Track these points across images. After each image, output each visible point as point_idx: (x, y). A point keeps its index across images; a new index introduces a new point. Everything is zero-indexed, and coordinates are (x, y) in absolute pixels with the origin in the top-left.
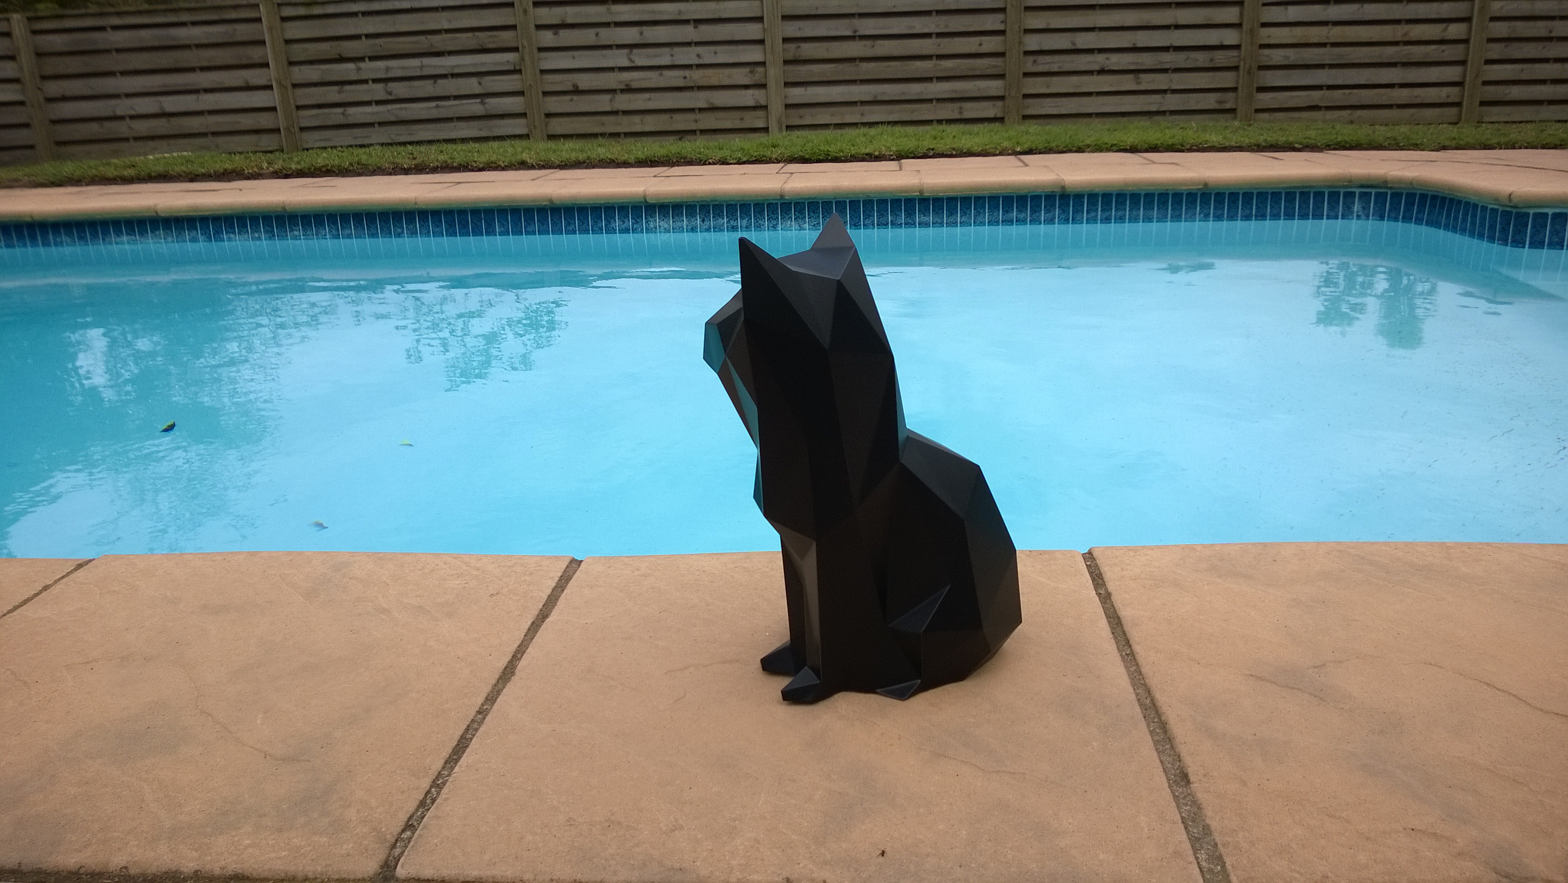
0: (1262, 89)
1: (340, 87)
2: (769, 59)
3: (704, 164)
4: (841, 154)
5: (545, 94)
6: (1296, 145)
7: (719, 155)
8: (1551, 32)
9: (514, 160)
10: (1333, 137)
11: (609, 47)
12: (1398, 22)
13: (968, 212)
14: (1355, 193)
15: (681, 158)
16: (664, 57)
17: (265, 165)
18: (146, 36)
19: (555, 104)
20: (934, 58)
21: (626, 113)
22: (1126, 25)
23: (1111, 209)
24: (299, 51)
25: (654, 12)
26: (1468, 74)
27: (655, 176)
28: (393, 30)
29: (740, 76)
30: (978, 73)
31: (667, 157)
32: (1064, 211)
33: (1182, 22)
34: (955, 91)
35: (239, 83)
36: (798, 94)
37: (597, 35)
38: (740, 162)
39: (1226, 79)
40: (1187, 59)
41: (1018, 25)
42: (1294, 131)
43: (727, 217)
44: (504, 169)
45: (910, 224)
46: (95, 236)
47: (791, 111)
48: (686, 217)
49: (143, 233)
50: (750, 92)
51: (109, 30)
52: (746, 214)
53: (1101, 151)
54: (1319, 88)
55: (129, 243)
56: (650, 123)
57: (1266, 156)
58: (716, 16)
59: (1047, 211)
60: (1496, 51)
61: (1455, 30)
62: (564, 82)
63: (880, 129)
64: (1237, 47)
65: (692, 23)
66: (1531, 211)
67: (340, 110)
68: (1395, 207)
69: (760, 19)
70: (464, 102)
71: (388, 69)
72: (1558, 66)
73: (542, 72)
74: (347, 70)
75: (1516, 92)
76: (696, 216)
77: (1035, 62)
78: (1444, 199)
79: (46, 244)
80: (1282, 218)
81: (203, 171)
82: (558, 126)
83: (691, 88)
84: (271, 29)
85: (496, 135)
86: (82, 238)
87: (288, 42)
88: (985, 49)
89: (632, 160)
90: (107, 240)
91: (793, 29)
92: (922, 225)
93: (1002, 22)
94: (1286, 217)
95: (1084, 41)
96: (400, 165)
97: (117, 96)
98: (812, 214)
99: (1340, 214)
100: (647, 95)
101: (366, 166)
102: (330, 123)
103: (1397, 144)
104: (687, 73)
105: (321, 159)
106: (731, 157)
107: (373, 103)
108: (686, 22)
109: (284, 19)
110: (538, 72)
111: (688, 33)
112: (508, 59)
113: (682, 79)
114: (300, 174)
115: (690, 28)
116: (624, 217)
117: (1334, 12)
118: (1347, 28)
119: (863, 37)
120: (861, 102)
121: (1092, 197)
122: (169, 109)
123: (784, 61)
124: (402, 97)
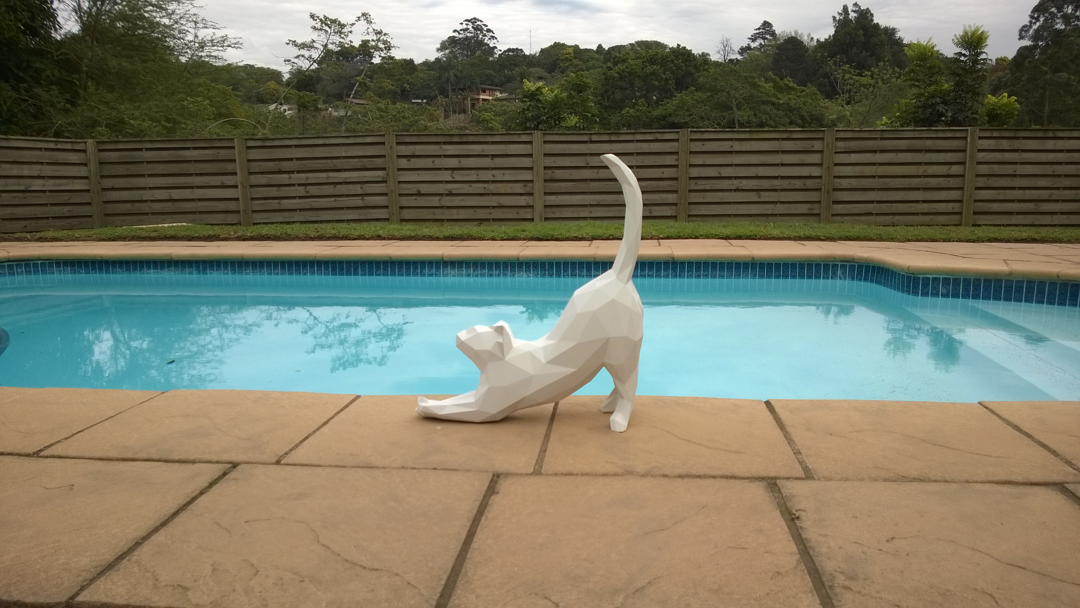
0: (835, 202)
1: (279, 188)
2: (536, 179)
3: (483, 240)
4: (560, 236)
5: (400, 195)
7: (492, 235)
8: (1015, 171)
9: (374, 234)
11: (440, 169)
12: (920, 164)
15: (469, 236)
16: (473, 176)
17: (232, 233)
19: (405, 201)
21: (448, 207)
22: (752, 163)
24: (256, 167)
25: (468, 150)
26: (965, 196)
27: (452, 246)
28: (312, 156)
29: (518, 188)
30: (661, 189)
31: (462, 235)
33: (785, 162)
34: (647, 200)
35: (218, 184)
36: (552, 199)
37: (433, 162)
38: (503, 240)
39: (813, 196)
40: (789, 184)
41: (686, 162)
43: (488, 269)
44: (368, 239)
46: (135, 269)
47: (548, 209)
48: (465, 269)
49: (162, 268)
50: (523, 197)
51: (144, 150)
52: (498, 268)
54: (872, 202)
55: (153, 273)
56: (463, 214)
58: (505, 153)
60: (981, 182)
61: (955, 169)
62: (413, 188)
63: (588, 222)
64: (820, 177)
65: (490, 156)
67: (277, 201)
69: (531, 155)
70: (351, 198)
71: (307, 178)
72: (1021, 192)
73: (400, 182)
74: (284, 178)
75: (996, 207)
76: (471, 268)
77: (696, 183)
79: (107, 272)
80: (797, 278)
81: (197, 235)
82: (407, 214)
83: (488, 194)
84: (240, 153)
86: (128, 270)
87: (249, 161)
88: (665, 176)
89: (441, 236)
90: (142, 271)
91: (550, 162)
93: (676, 160)
95: (726, 172)
96: (309, 236)
97: (144, 189)
98: (535, 269)
99: (830, 276)
100: (461, 198)
101: (290, 235)
102: (271, 209)
104: (486, 185)
105: (265, 230)
106: (498, 236)
107: (297, 198)
108: (487, 156)
109: (249, 148)
110: (397, 182)
111: (487, 162)
112: (379, 174)
113: (483, 189)
114: (252, 239)
115: (489, 160)
116: (431, 268)
117: (879, 158)
118: (887, 167)
119: (592, 167)
120: (590, 205)
121: (690, 264)
122: (175, 197)
123: (544, 180)
124: (315, 195)
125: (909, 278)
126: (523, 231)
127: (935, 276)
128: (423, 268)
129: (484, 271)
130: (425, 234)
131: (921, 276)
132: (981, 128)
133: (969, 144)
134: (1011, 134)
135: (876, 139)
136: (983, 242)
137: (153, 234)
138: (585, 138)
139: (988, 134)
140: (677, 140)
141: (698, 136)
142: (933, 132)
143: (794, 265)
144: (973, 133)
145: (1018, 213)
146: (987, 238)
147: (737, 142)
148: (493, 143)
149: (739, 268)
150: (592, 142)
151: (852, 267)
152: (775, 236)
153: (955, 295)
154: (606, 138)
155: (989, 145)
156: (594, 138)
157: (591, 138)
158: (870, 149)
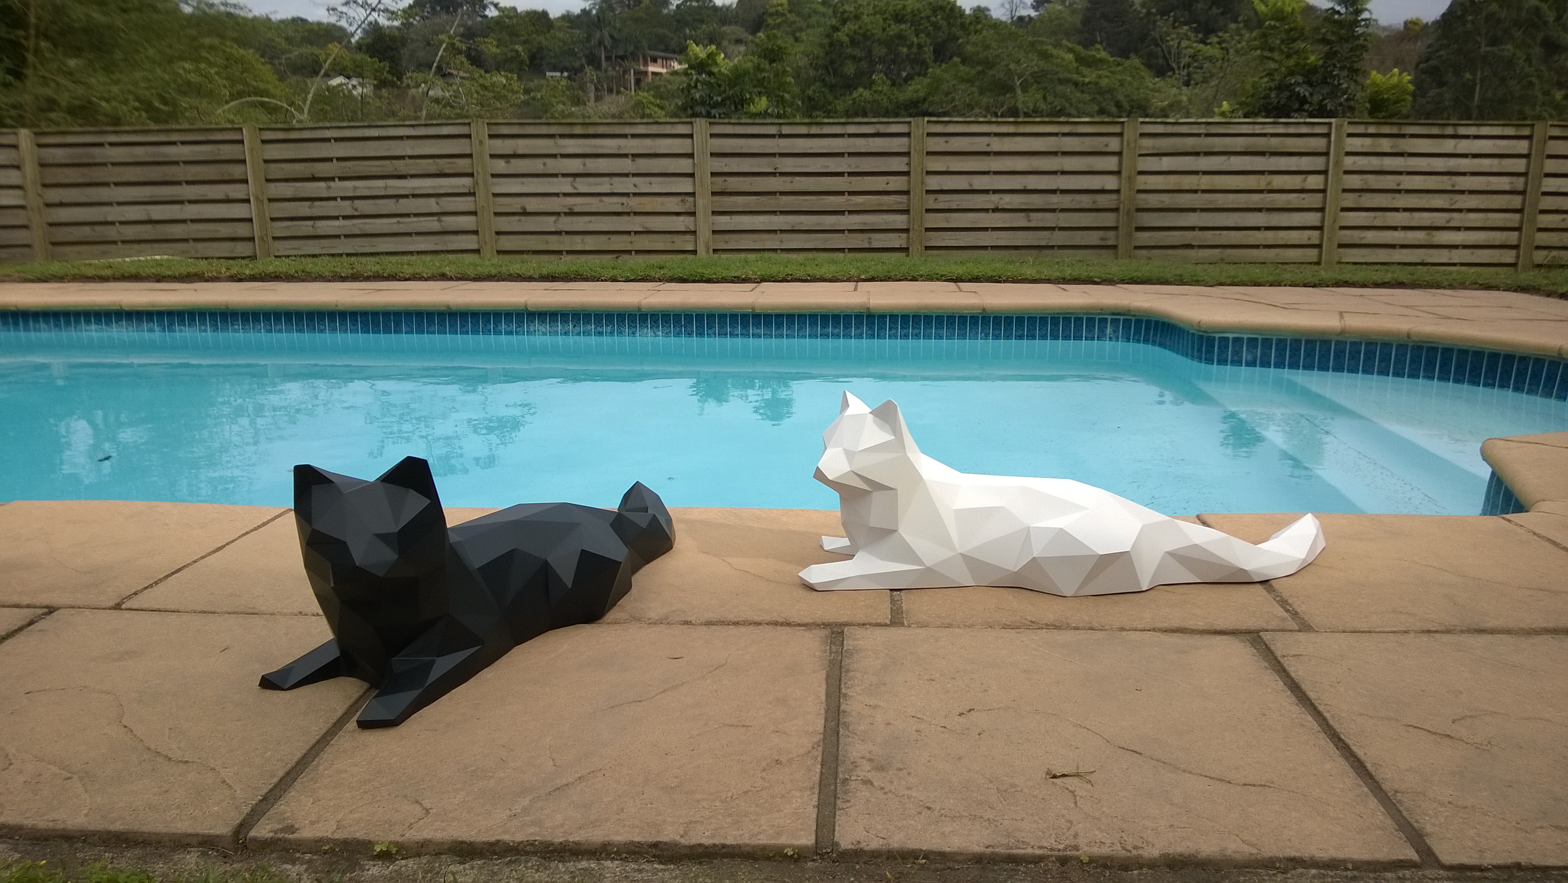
0: (1139, 229)
1: (311, 203)
2: (698, 190)
3: (598, 281)
4: (714, 276)
5: (496, 214)
6: (1095, 280)
8: (1398, 185)
9: (436, 272)
11: (555, 175)
12: (1262, 173)
16: (604, 186)
17: (224, 270)
18: (140, 153)
19: (504, 224)
20: (846, 194)
21: (567, 233)
22: (1018, 169)
23: (909, 328)
24: (276, 170)
25: (595, 146)
26: (1326, 220)
28: (361, 155)
29: (672, 204)
30: (887, 208)
34: (865, 224)
35: (221, 196)
36: (724, 222)
37: (544, 164)
39: (1108, 219)
40: (1073, 201)
41: (921, 168)
45: (745, 335)
46: (68, 323)
47: (717, 236)
49: (108, 323)
50: (682, 218)
51: (107, 146)
54: (1193, 229)
55: (96, 331)
56: (590, 243)
57: (1060, 288)
58: (652, 152)
60: (1349, 200)
61: (1314, 182)
62: (515, 204)
64: (1117, 191)
65: (630, 157)
67: (310, 223)
69: (691, 156)
70: (422, 219)
71: (355, 188)
72: (1406, 215)
73: (495, 195)
74: (319, 188)
75: (1371, 237)
77: (936, 199)
79: (26, 329)
81: (170, 273)
82: (507, 243)
83: (628, 214)
84: (252, 150)
85: (449, 249)
87: (266, 162)
88: (890, 187)
91: (720, 165)
93: (907, 164)
95: (979, 182)
97: (109, 204)
99: (1096, 336)
100: (588, 218)
102: (299, 234)
104: (624, 200)
107: (341, 218)
108: (625, 156)
109: (264, 142)
110: (490, 195)
111: (627, 165)
112: (465, 183)
113: (620, 206)
114: (253, 278)
115: (628, 161)
116: (509, 321)
117: (1204, 163)
118: (1214, 177)
119: (783, 174)
120: (781, 231)
121: (893, 317)
122: (155, 217)
123: (712, 193)
124: (367, 213)
125: (1201, 338)
126: (660, 268)
127: (1236, 335)
128: (497, 322)
129: (589, 327)
130: (511, 271)
131: (1217, 336)
132: (1350, 120)
133: (1333, 145)
134: (1394, 130)
135: (1198, 135)
136: (1328, 286)
138: (773, 130)
139: (1360, 129)
141: (939, 129)
143: (1043, 320)
144: (1340, 127)
145: (1403, 246)
146: (1334, 281)
147: (996, 139)
148: (634, 136)
149: (965, 324)
150: (781, 136)
151: (1127, 322)
152: (1028, 277)
153: (1265, 364)
154: (803, 130)
155: (1362, 146)
156: (786, 130)
157: (780, 131)
158: (1190, 150)
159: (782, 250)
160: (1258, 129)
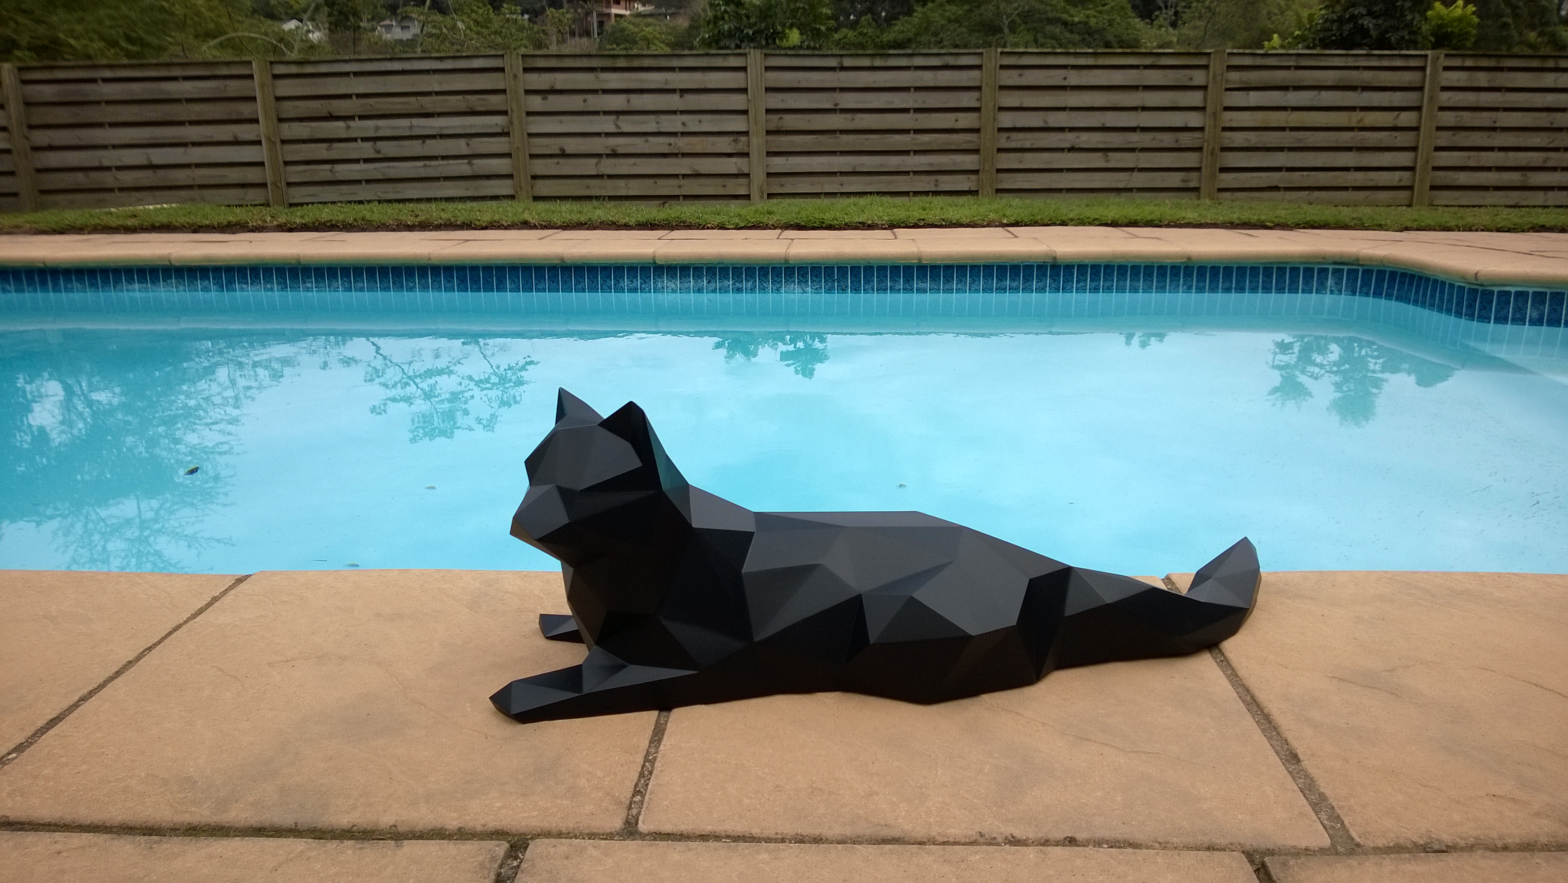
0: (1223, 170)
1: (329, 144)
2: (753, 129)
3: (703, 229)
4: (836, 222)
5: (532, 156)
6: (1268, 224)
7: (718, 220)
8: (1495, 122)
9: (516, 219)
10: (1301, 217)
11: (596, 113)
12: (1353, 109)
13: (964, 279)
14: (1328, 269)
15: (681, 222)
16: (649, 124)
17: (269, 219)
18: (137, 90)
19: (541, 167)
20: (912, 132)
21: (610, 177)
22: (1095, 106)
23: (1100, 279)
24: (289, 109)
25: (641, 81)
26: (1419, 160)
27: (659, 239)
28: (383, 91)
29: (724, 145)
30: (953, 148)
31: (666, 220)
32: (1055, 280)
33: (1148, 104)
34: (932, 164)
35: (229, 138)
36: (779, 164)
37: (585, 101)
38: (738, 228)
39: (1190, 159)
40: (1153, 139)
41: (993, 103)
42: (1262, 209)
43: (733, 280)
44: (506, 228)
45: (908, 290)
46: (106, 282)
47: (773, 180)
48: (693, 279)
49: (155, 280)
50: (733, 160)
51: (100, 82)
52: (751, 277)
53: (1084, 225)
54: (1279, 169)
55: (140, 291)
56: (635, 188)
57: (1240, 233)
58: (702, 87)
59: (1039, 280)
60: (1445, 139)
61: (1407, 119)
62: (552, 145)
63: (868, 199)
64: (1201, 129)
65: (678, 92)
66: (1496, 289)
67: (328, 167)
68: (1366, 284)
69: (744, 91)
70: (451, 162)
71: (377, 128)
72: (1502, 154)
73: (530, 135)
74: (337, 128)
75: (1463, 178)
76: (703, 278)
77: (1008, 138)
78: (1412, 276)
79: (56, 289)
80: (1260, 291)
81: (207, 222)
82: (544, 188)
83: (675, 155)
84: (262, 86)
85: (482, 194)
86: (93, 285)
87: (278, 99)
88: (960, 125)
89: (632, 222)
90: (118, 287)
91: (777, 101)
92: (920, 291)
93: (977, 100)
94: (1265, 291)
95: (1055, 119)
96: (404, 222)
97: (104, 147)
98: (815, 278)
99: (1314, 288)
100: (632, 161)
101: (370, 222)
102: (316, 179)
103: (1363, 224)
104: (672, 140)
105: (326, 214)
106: (729, 222)
107: (362, 161)
108: (673, 91)
109: (276, 77)
110: (526, 135)
111: (673, 102)
112: (496, 122)
113: (667, 146)
114: (305, 228)
115: (676, 97)
117: (1293, 98)
118: (1305, 113)
119: (843, 111)
120: (841, 173)
121: (1082, 267)
122: (156, 161)
123: (767, 131)
124: (390, 156)
125: (1473, 292)
127: (1519, 289)
128: (619, 278)
132: (1447, 52)
133: (1428, 79)
134: (1492, 63)
135: (1288, 68)
137: (130, 222)
138: (833, 62)
139: (1457, 62)
140: (979, 67)
141: (1012, 61)
142: (1375, 58)
144: (1436, 60)
145: (1497, 188)
147: (1072, 72)
148: (682, 69)
149: (1165, 275)
150: (843, 68)
151: (1353, 273)
153: (1554, 322)
154: (866, 62)
155: (1458, 81)
156: (848, 62)
157: (841, 63)
158: (1279, 84)
159: (842, 193)
160: (1351, 62)
